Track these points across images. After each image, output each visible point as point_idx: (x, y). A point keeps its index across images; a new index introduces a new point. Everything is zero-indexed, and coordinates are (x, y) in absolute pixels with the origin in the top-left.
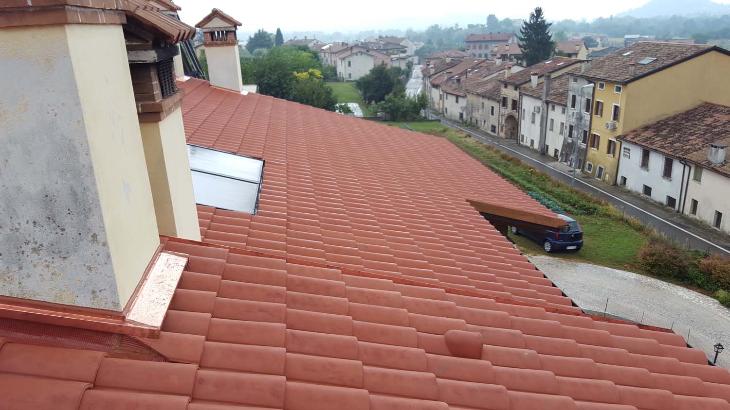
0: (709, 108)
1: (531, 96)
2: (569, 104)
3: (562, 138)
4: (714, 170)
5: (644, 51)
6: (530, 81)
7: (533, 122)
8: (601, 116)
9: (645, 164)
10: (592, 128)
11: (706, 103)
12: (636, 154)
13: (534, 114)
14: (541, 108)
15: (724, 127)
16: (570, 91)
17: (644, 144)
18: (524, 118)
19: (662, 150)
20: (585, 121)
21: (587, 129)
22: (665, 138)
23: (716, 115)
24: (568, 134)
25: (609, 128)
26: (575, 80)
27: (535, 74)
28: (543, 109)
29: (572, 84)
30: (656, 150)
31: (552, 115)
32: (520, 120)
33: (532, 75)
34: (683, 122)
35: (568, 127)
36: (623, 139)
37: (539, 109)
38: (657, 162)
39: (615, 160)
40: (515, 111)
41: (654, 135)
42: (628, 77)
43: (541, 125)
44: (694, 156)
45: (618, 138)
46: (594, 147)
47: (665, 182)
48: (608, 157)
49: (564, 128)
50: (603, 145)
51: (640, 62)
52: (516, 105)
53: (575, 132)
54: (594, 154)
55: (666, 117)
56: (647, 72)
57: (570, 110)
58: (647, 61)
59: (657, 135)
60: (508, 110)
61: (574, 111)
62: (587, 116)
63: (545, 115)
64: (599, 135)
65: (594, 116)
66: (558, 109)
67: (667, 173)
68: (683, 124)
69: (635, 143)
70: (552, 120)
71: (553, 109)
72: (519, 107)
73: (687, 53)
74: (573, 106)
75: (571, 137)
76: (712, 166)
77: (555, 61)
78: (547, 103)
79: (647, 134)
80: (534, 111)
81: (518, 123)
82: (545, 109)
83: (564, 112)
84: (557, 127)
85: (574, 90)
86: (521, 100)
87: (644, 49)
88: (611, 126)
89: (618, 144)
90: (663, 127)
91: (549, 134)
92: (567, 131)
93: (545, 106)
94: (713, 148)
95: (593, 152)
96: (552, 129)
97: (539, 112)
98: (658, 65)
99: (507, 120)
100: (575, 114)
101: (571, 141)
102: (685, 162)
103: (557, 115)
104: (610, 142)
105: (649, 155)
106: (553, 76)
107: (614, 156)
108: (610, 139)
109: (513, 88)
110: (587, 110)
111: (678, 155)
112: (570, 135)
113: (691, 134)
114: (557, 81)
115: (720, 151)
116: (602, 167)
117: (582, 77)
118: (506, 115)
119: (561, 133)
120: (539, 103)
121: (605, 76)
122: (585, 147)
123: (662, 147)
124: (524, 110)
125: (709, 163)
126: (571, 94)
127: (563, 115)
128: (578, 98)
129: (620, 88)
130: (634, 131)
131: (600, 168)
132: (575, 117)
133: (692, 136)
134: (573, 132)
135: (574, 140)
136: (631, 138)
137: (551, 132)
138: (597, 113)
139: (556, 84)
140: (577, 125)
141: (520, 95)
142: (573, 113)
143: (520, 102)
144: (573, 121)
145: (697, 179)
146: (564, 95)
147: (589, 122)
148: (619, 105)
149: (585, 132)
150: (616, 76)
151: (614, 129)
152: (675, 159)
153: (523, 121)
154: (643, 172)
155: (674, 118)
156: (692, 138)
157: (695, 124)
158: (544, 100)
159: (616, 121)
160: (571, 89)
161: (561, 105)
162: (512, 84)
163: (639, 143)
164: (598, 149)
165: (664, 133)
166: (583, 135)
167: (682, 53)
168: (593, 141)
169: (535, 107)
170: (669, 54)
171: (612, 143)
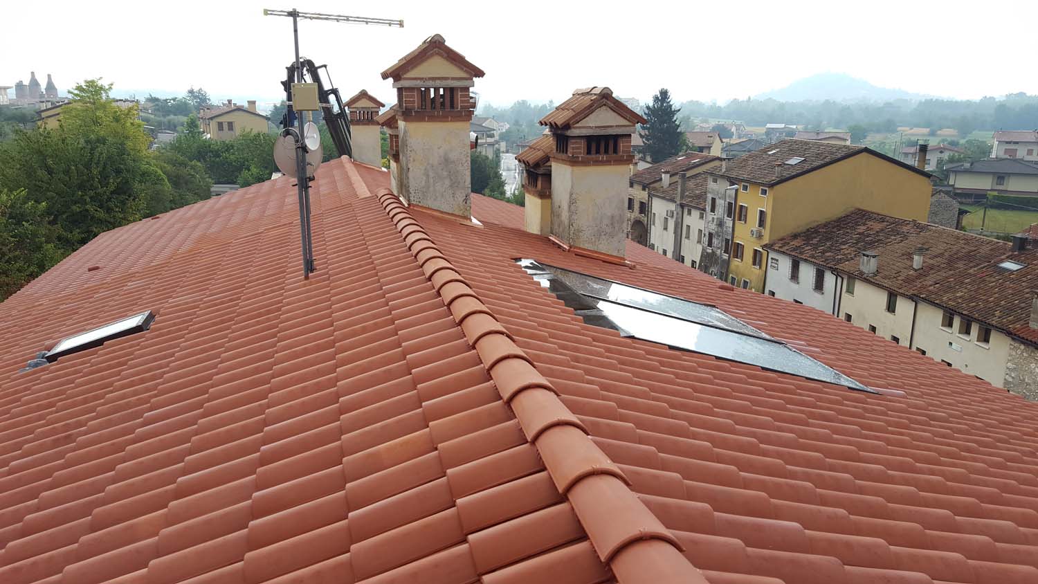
0: (861, 215)
1: (663, 198)
2: (708, 208)
3: (700, 248)
4: (866, 281)
5: (791, 150)
6: (661, 179)
7: (666, 229)
8: (745, 222)
9: (795, 276)
10: (735, 236)
11: (859, 210)
12: (785, 264)
13: (666, 219)
14: (675, 213)
15: (877, 236)
16: (710, 192)
17: (793, 254)
18: (654, 224)
19: (813, 260)
20: (726, 227)
21: (730, 237)
22: (815, 247)
23: (870, 223)
24: (707, 243)
25: (754, 236)
26: (715, 181)
27: (666, 172)
28: (677, 214)
29: (711, 185)
30: (806, 260)
31: (687, 220)
32: (649, 226)
33: (663, 172)
34: (835, 230)
35: (707, 234)
36: (770, 248)
37: (673, 213)
38: (808, 273)
39: (761, 272)
40: (643, 215)
41: (804, 244)
42: (774, 178)
43: (675, 232)
44: (846, 266)
45: (764, 247)
46: (737, 258)
47: (817, 295)
48: (753, 269)
49: (703, 235)
50: (748, 255)
51: (786, 163)
52: (644, 208)
53: (715, 241)
54: (738, 266)
55: (817, 224)
56: (795, 173)
57: (710, 216)
58: (794, 161)
59: (807, 245)
60: (636, 214)
61: (715, 217)
62: (729, 222)
63: (680, 220)
64: (743, 244)
65: (737, 222)
66: (696, 214)
67: (819, 286)
68: (834, 232)
69: (784, 253)
70: (688, 227)
71: (689, 213)
72: (648, 211)
73: (837, 154)
74: (713, 210)
75: (711, 247)
76: (865, 276)
77: (689, 156)
78: (682, 206)
79: (795, 243)
80: (667, 215)
81: (647, 230)
82: (680, 213)
83: (702, 217)
84: (694, 235)
85: (713, 191)
86: (650, 203)
87: (791, 146)
88: (757, 233)
89: (765, 253)
90: (813, 235)
91: (685, 242)
92: (706, 240)
93: (679, 209)
94: (865, 257)
95: (736, 263)
96: (688, 237)
97: (672, 217)
98: (807, 166)
99: (633, 226)
100: (715, 220)
101: (711, 251)
102: (837, 273)
103: (694, 221)
104: (756, 251)
105: (799, 265)
106: (689, 174)
107: (760, 268)
108: (756, 248)
109: (641, 188)
110: (729, 215)
111: (829, 265)
112: (710, 244)
113: (844, 243)
114: (693, 181)
115: (873, 260)
116: (747, 280)
117: (722, 177)
118: (632, 221)
119: (699, 242)
120: (672, 207)
121: (749, 176)
122: (727, 258)
123: (813, 257)
124: (654, 214)
125: (862, 273)
126: (710, 196)
127: (701, 221)
128: (718, 202)
129: (766, 191)
130: (781, 240)
131: (745, 281)
132: (715, 223)
133: (844, 245)
134: (713, 241)
135: (715, 249)
136: (780, 247)
137: (686, 240)
138: (740, 220)
139: (691, 184)
140: (717, 233)
141: (649, 196)
142: (713, 218)
143: (650, 205)
144: (713, 227)
145: (850, 291)
146: (702, 197)
147: (731, 230)
148: (764, 210)
149: (727, 241)
150: (761, 178)
151: (760, 236)
152: (826, 269)
153: (652, 227)
154: (793, 285)
155: (825, 225)
156: (844, 247)
157: (848, 232)
158: (678, 202)
159: (761, 228)
160: (710, 190)
161: (699, 209)
162: (639, 183)
163: (787, 252)
164: (742, 260)
165: (815, 241)
166: (724, 244)
167: (832, 153)
168: (737, 250)
169: (667, 211)
170: (818, 154)
171: (758, 252)
